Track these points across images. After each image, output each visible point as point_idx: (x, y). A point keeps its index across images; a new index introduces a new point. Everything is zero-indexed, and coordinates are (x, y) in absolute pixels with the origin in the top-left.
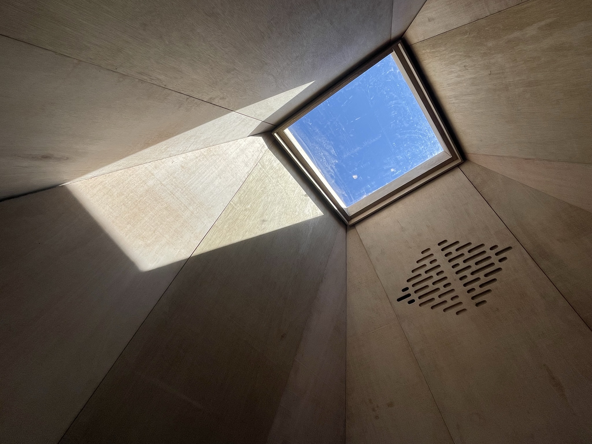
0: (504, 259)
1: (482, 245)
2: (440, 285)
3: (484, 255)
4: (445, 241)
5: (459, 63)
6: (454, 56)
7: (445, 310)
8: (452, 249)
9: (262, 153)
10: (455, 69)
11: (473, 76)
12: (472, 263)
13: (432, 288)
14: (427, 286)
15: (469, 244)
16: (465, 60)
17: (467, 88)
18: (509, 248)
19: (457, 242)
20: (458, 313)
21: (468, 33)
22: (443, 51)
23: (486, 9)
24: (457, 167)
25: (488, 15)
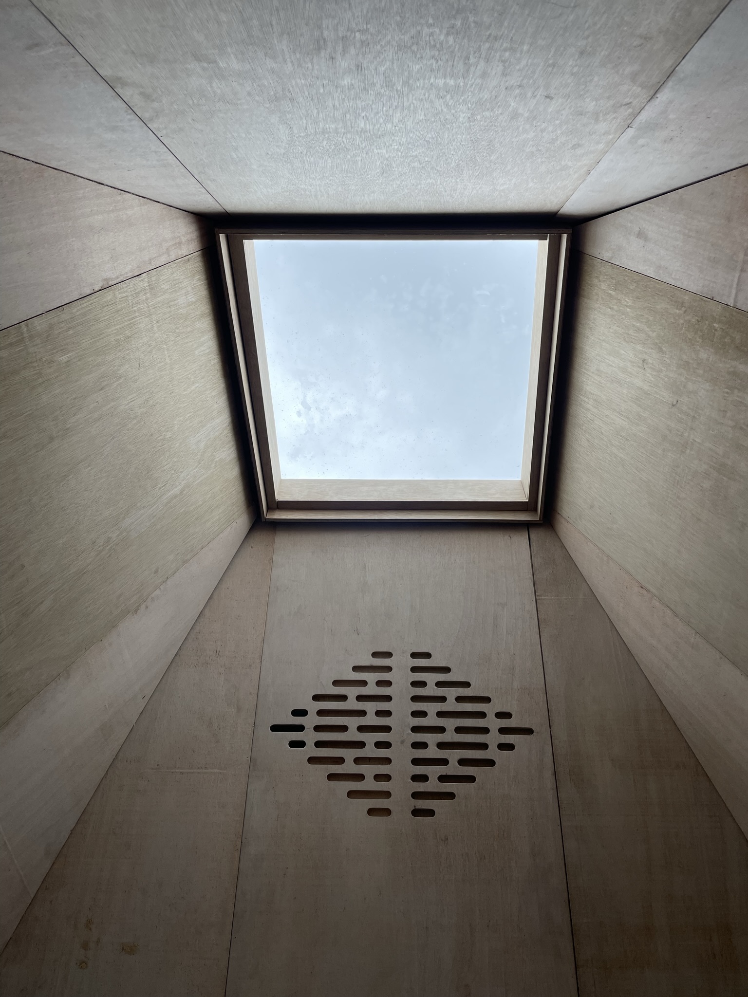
0: (510, 747)
1: (487, 700)
2: (370, 738)
3: (480, 720)
4: (428, 655)
5: (639, 347)
6: (638, 330)
7: (351, 794)
8: (431, 678)
9: (166, 256)
10: (625, 353)
11: (646, 388)
12: (450, 724)
13: (352, 735)
14: (344, 728)
15: (467, 685)
16: (650, 350)
17: (624, 401)
18: (528, 731)
19: (447, 670)
20: (371, 812)
21: (684, 309)
22: (627, 306)
23: (734, 292)
24: (526, 526)
25: (731, 303)
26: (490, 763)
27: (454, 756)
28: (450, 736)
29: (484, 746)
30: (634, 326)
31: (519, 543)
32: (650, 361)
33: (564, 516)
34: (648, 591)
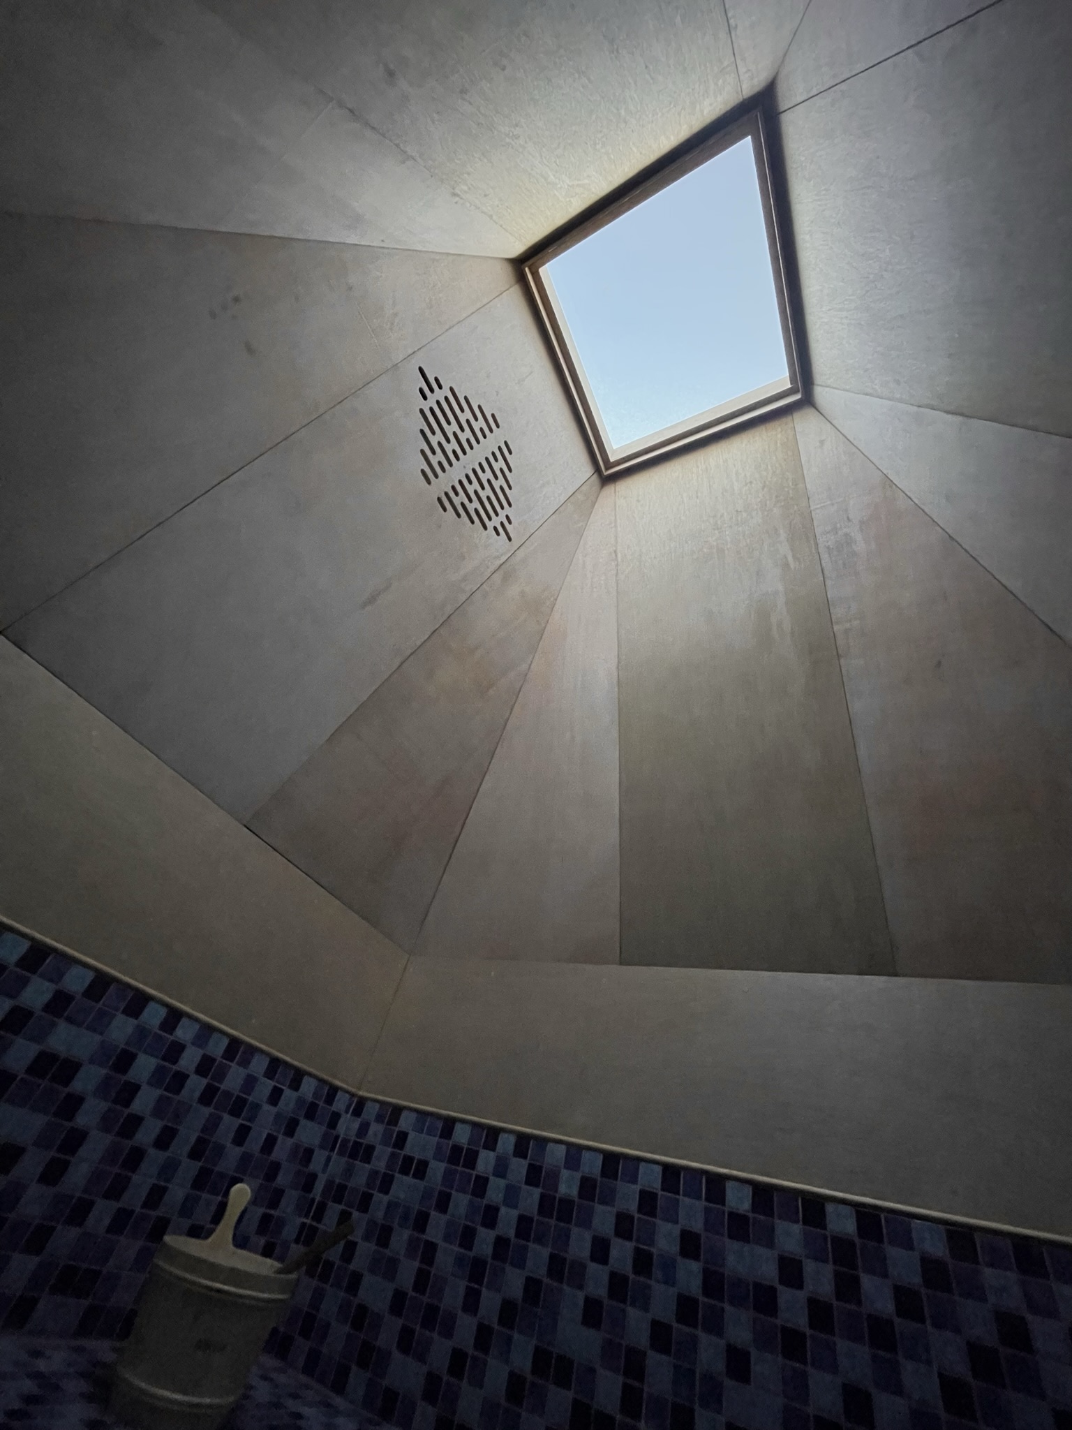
0: (497, 533)
1: (510, 504)
2: (454, 444)
3: (499, 508)
4: (510, 452)
7: (422, 451)
8: (502, 464)
12: (488, 491)
13: (449, 431)
14: (449, 422)
15: (510, 488)
18: (510, 538)
19: (510, 470)
20: (423, 472)
23: (819, 506)
24: (598, 470)
25: (812, 508)
26: (485, 528)
27: (476, 504)
28: (483, 494)
29: (490, 519)
30: (767, 466)
31: (586, 470)
32: (753, 485)
33: (617, 488)
34: (616, 556)
